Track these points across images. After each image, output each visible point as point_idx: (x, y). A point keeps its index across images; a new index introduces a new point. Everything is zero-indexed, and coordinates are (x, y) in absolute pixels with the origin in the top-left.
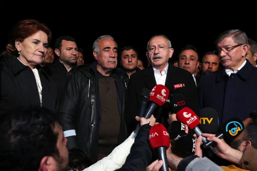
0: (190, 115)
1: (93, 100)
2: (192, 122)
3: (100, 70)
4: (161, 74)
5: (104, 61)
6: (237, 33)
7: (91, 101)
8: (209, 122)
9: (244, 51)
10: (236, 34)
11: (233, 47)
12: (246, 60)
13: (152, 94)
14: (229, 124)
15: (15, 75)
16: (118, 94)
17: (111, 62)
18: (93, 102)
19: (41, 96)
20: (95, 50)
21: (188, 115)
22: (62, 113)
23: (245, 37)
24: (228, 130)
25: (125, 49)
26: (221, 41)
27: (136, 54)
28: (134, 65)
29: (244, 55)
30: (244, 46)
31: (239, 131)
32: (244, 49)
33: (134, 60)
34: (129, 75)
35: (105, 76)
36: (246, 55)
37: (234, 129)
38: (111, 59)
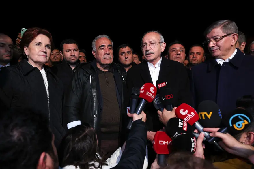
0: (187, 111)
1: (94, 94)
2: (190, 119)
3: (99, 66)
4: (155, 67)
5: (100, 58)
6: (226, 23)
7: (92, 94)
8: (209, 116)
9: (233, 40)
10: (225, 25)
11: (221, 37)
12: (236, 48)
13: (142, 92)
14: (232, 117)
15: (25, 75)
16: (117, 87)
17: (107, 58)
18: (94, 96)
19: (48, 92)
20: (93, 49)
21: (185, 112)
22: (68, 106)
23: (235, 26)
24: (233, 124)
25: (121, 47)
26: (209, 32)
27: (132, 50)
28: (130, 61)
29: (233, 44)
30: (233, 35)
31: (246, 125)
32: (234, 38)
33: (130, 56)
34: (127, 69)
35: (104, 72)
36: (236, 43)
37: (240, 123)
38: (107, 56)
